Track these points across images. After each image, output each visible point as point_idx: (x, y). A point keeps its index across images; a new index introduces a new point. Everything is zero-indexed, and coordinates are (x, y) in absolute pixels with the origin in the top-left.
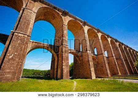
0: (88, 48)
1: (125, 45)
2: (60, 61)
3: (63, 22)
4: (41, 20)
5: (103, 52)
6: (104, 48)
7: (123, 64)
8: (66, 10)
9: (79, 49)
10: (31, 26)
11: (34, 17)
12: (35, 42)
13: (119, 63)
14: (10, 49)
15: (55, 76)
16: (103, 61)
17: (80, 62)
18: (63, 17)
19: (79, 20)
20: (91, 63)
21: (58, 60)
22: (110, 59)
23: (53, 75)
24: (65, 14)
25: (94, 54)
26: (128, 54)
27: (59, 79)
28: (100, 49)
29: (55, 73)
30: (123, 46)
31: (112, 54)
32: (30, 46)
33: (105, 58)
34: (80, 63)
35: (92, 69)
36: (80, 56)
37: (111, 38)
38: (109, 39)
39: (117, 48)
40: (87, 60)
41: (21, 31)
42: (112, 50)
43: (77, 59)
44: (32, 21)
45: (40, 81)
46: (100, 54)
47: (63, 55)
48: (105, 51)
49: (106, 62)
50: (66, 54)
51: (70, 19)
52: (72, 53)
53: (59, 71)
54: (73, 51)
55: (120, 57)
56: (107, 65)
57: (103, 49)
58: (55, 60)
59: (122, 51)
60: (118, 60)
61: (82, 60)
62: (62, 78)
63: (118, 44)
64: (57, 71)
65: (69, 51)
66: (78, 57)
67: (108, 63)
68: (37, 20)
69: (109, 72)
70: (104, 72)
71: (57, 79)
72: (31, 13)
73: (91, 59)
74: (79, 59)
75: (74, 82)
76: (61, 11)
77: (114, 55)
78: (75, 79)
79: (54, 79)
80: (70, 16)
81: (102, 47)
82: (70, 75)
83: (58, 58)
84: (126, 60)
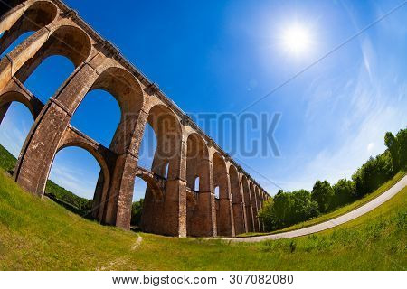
0: (183, 174)
1: (251, 179)
2: (113, 187)
3: (141, 105)
4: (102, 88)
5: (212, 187)
6: (215, 180)
7: (241, 213)
8: (157, 85)
9: (163, 172)
10: (80, 96)
11: (92, 80)
12: (76, 132)
13: (236, 211)
14: (37, 132)
15: (101, 215)
16: (208, 207)
17: (157, 201)
18: (145, 95)
19: (177, 111)
20: (182, 208)
21: (110, 185)
22: (222, 202)
23: (98, 213)
24: (151, 90)
25: (193, 190)
26: (253, 195)
27: (108, 224)
28: (206, 182)
29: (102, 210)
30: (249, 181)
31: (228, 194)
32: (65, 136)
33: (213, 201)
34: (160, 203)
35: (183, 219)
36: (161, 188)
37: (231, 161)
38: (228, 164)
39: (238, 183)
40: (174, 198)
41: (62, 102)
42: (229, 186)
43: (154, 193)
44: (86, 89)
45: (71, 214)
46: (205, 190)
47: (123, 177)
48: (215, 186)
49: (213, 208)
50: (130, 177)
51: (159, 102)
52: (145, 178)
53: (110, 209)
54: (147, 174)
55: (240, 200)
56: (214, 214)
57: (212, 182)
58: (104, 181)
59: (246, 191)
60: (236, 207)
61: (164, 197)
62: (113, 223)
63: (241, 175)
64: (105, 208)
65: (140, 172)
66: (156, 188)
67: (217, 211)
68: (95, 86)
69: (214, 226)
70: (205, 227)
71: (104, 223)
72: (91, 73)
73: (182, 198)
74: (158, 194)
75: (137, 237)
76: (145, 84)
77: (231, 196)
78: (142, 233)
79: (98, 221)
80: (160, 97)
81: (211, 177)
82: (132, 223)
83: (111, 180)
84: (248, 207)
